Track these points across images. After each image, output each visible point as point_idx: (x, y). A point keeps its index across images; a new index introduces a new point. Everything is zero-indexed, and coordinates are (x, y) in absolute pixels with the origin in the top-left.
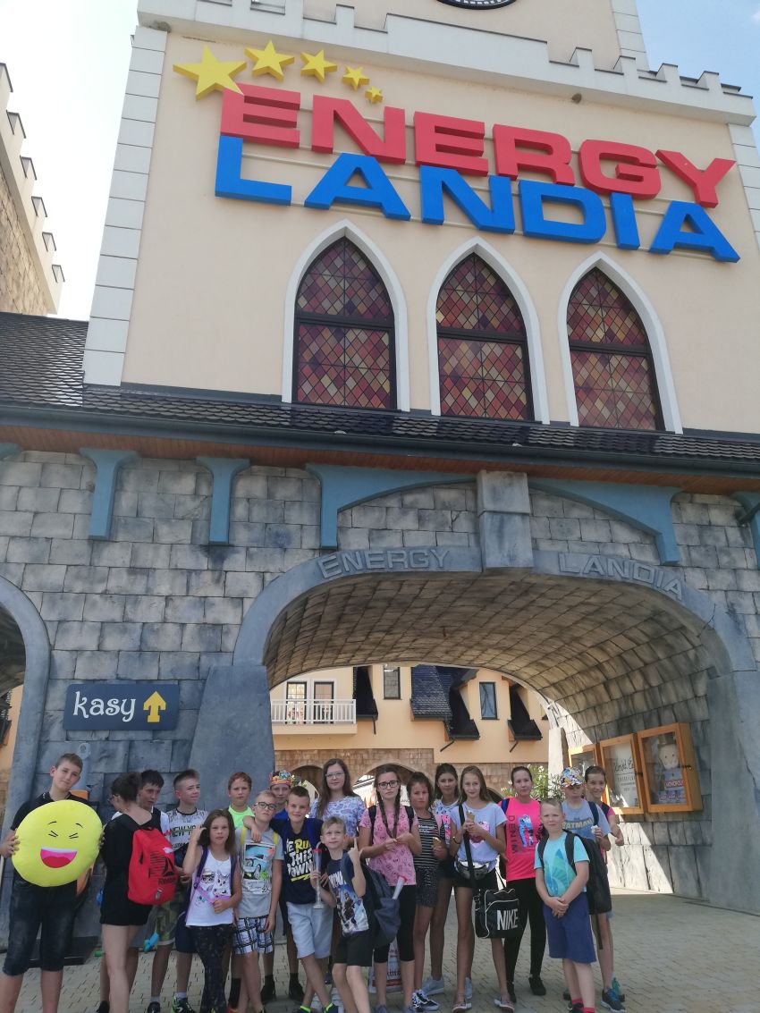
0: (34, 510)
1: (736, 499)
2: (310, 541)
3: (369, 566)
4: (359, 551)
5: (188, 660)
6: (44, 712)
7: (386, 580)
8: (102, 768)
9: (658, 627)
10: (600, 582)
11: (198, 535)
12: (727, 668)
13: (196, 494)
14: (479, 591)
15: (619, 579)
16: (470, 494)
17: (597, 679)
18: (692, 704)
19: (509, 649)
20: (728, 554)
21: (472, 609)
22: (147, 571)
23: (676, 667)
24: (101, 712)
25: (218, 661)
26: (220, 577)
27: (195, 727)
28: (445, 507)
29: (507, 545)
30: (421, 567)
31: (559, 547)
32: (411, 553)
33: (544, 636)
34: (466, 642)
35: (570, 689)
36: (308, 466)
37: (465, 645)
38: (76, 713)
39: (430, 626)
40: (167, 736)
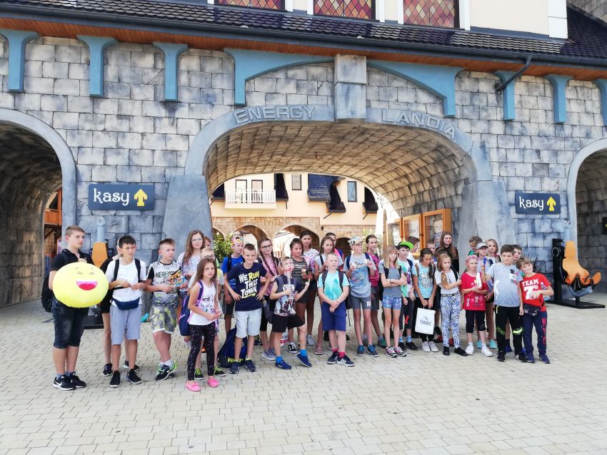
0: (53, 77)
1: (497, 75)
2: (228, 100)
3: (265, 117)
4: (259, 107)
5: (158, 172)
6: (76, 199)
7: (277, 125)
8: (114, 230)
9: (439, 154)
10: (406, 127)
11: (158, 95)
12: (475, 179)
13: (155, 67)
14: (335, 132)
15: (417, 126)
16: (330, 70)
17: (405, 183)
18: (454, 198)
19: (356, 165)
20: (487, 110)
21: (331, 143)
22: (128, 117)
23: (448, 177)
24: (110, 200)
25: (176, 172)
26: (174, 122)
27: (165, 209)
28: (314, 79)
29: (350, 104)
30: (297, 118)
31: (383, 105)
32: (292, 108)
33: (375, 158)
34: (330, 161)
35: (390, 188)
36: (226, 49)
37: (330, 163)
38: (95, 200)
39: (308, 152)
40: (149, 214)
